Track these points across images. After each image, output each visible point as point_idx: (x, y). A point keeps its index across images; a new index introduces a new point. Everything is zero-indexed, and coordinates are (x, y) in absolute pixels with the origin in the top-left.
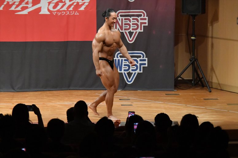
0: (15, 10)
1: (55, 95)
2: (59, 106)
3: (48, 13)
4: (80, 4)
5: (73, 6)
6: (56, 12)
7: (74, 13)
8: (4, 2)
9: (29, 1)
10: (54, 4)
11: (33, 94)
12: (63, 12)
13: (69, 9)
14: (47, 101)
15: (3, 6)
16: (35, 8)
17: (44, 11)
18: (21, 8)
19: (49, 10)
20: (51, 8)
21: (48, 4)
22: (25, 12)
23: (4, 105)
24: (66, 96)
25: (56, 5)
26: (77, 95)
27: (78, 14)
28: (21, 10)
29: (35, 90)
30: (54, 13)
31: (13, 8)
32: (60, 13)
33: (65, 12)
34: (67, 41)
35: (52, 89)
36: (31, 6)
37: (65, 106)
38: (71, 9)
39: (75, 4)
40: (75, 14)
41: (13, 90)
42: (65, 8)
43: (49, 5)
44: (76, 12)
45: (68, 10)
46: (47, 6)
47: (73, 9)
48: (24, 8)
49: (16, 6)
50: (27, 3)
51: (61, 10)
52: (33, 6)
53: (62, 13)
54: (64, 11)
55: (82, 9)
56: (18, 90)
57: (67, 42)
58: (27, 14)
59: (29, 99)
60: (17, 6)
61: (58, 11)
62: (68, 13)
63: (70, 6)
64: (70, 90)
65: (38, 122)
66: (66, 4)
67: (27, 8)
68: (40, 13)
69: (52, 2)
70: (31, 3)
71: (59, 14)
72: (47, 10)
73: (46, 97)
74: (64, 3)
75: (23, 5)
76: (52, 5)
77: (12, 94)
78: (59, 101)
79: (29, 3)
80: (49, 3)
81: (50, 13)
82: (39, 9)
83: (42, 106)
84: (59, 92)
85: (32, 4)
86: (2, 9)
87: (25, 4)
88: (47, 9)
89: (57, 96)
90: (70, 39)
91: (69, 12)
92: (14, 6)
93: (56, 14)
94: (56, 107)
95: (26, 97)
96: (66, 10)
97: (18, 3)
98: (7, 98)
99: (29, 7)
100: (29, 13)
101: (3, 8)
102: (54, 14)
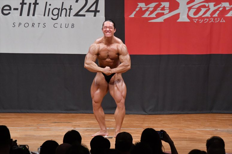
0: (149, 17)
1: (195, 120)
2: (198, 133)
3: (188, 20)
4: (227, 9)
5: (218, 12)
6: (197, 20)
7: (219, 20)
8: (136, 8)
9: (165, 7)
10: (196, 9)
11: (168, 118)
12: (206, 19)
13: (214, 16)
14: (185, 126)
15: (134, 12)
16: (172, 15)
17: (183, 18)
18: (156, 15)
19: (188, 17)
20: (191, 14)
21: (188, 9)
22: (160, 20)
23: (134, 130)
24: (208, 121)
25: (198, 10)
26: (221, 120)
27: (224, 21)
28: (155, 16)
29: (170, 112)
30: (195, 20)
31: (146, 15)
32: (203, 20)
33: (208, 19)
34: (210, 54)
35: (190, 112)
36: (168, 12)
37: (206, 133)
38: (216, 15)
39: (221, 9)
40: (221, 21)
41: (144, 113)
42: (208, 14)
43: (189, 11)
44: (222, 19)
45: (212, 17)
46: (187, 12)
47: (218, 15)
48: (159, 15)
49: (150, 12)
50: (163, 9)
51: (203, 16)
52: (170, 12)
53: (204, 20)
54: (207, 17)
55: (229, 16)
56: (150, 113)
57: (210, 56)
58: (163, 21)
59: (163, 123)
60: (152, 12)
61: (200, 18)
62: (212, 21)
63: (214, 12)
64: (212, 113)
65: (171, 151)
66: (209, 9)
67: (163, 14)
68: (178, 21)
69: (192, 7)
70: (168, 8)
71: (200, 21)
72: (186, 17)
73: (183, 122)
74: (208, 8)
75: (159, 11)
76: (193, 11)
77: (143, 116)
78: (199, 127)
79: (165, 9)
80: (190, 9)
81: (190, 20)
82: (177, 16)
83: (178, 132)
84: (198, 115)
85: (169, 10)
86: (134, 17)
87: (161, 10)
88: (186, 15)
89: (197, 120)
90: (214, 52)
91: (213, 19)
92: (148, 13)
93: (198, 21)
94: (195, 133)
95: (160, 121)
96: (210, 16)
97: (153, 8)
98: (137, 122)
99: (165, 14)
100: (165, 20)
101: (135, 15)
102: (195, 22)
